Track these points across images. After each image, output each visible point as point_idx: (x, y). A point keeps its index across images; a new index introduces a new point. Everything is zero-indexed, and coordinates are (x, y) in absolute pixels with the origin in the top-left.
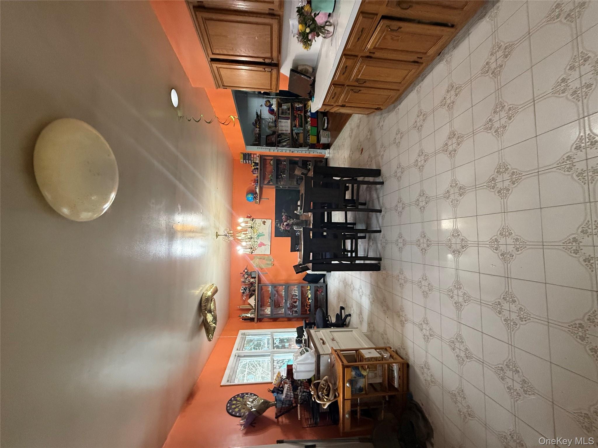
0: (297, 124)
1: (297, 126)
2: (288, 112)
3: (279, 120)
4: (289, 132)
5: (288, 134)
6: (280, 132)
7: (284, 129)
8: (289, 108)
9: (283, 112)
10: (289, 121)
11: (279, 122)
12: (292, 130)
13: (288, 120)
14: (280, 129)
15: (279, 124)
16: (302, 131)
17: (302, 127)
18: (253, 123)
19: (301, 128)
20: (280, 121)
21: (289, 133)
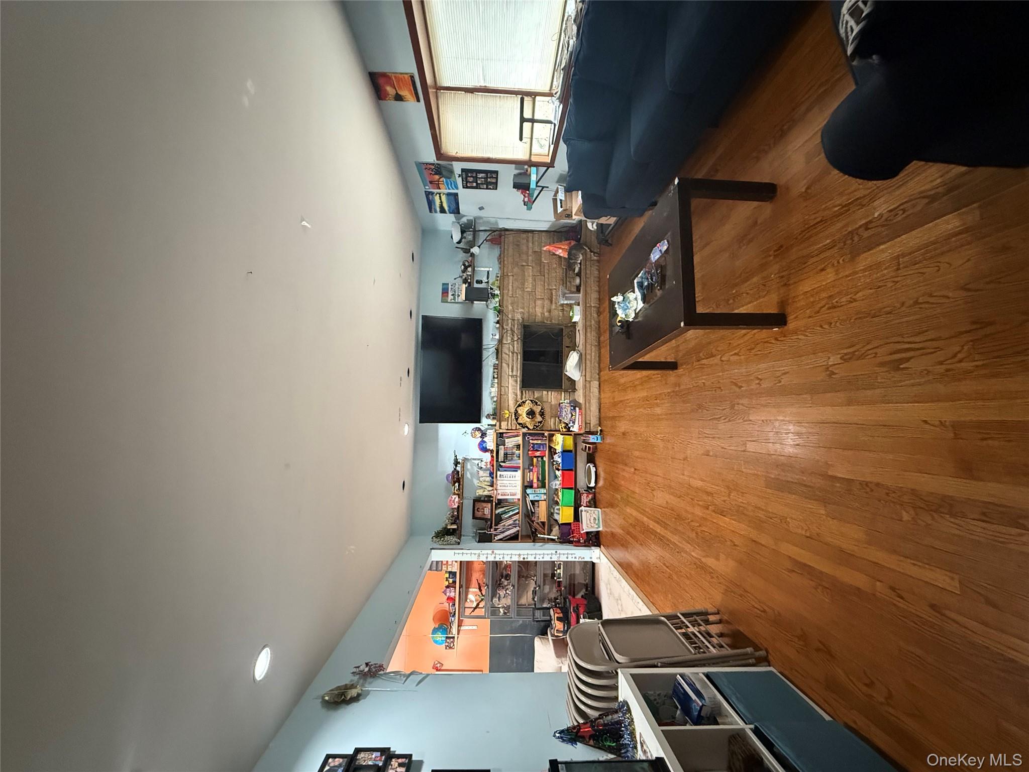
0: (535, 480)
1: (535, 485)
2: (517, 452)
3: (499, 473)
4: (519, 496)
5: (517, 501)
6: (500, 497)
7: (508, 492)
8: (519, 445)
9: (507, 454)
10: (519, 474)
11: (498, 478)
12: (525, 495)
13: (517, 471)
14: (499, 492)
15: (499, 482)
16: (544, 497)
17: (543, 486)
18: (448, 476)
19: (543, 491)
20: (500, 475)
21: (519, 500)
